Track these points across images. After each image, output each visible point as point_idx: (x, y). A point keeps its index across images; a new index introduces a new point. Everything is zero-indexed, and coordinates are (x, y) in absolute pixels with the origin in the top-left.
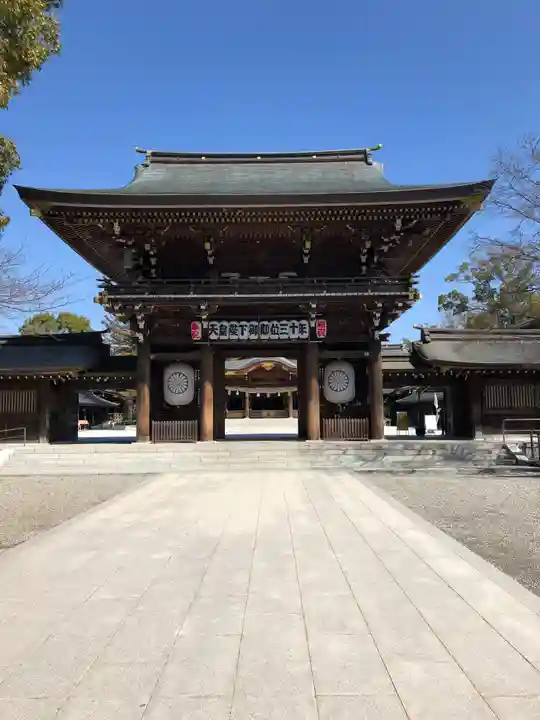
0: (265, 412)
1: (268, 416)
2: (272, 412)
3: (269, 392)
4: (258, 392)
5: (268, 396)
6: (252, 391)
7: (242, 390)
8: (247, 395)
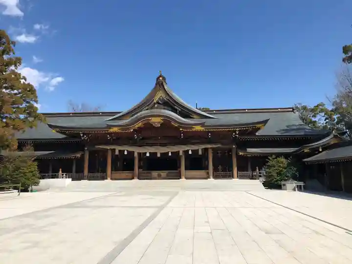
0: (155, 173)
1: (160, 177)
2: (164, 173)
3: (159, 151)
4: (148, 151)
5: (159, 155)
6: (142, 150)
7: (131, 149)
8: (136, 155)
